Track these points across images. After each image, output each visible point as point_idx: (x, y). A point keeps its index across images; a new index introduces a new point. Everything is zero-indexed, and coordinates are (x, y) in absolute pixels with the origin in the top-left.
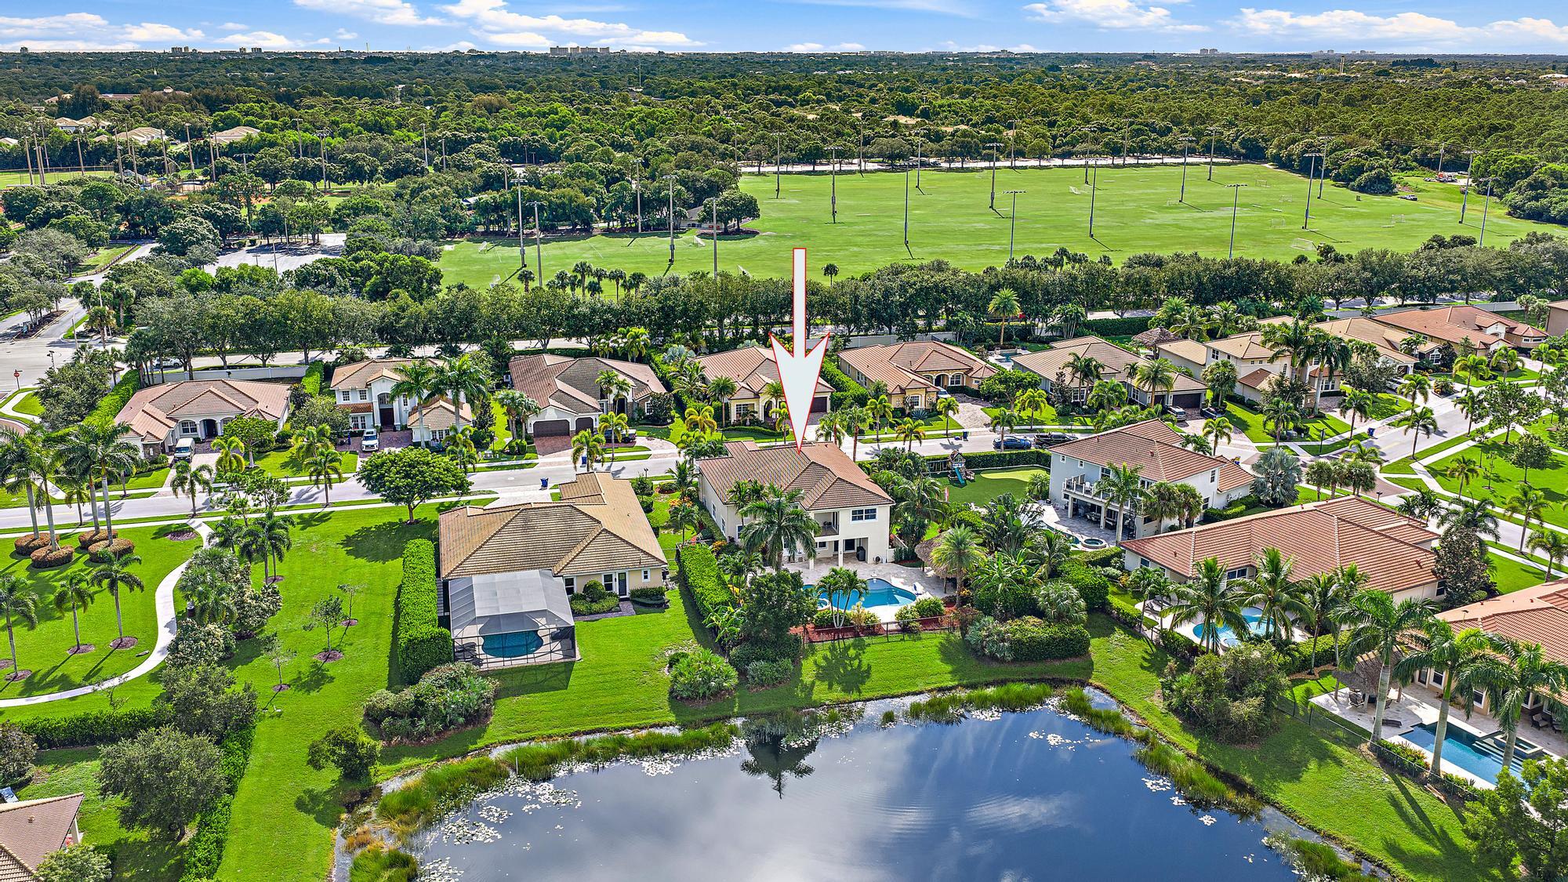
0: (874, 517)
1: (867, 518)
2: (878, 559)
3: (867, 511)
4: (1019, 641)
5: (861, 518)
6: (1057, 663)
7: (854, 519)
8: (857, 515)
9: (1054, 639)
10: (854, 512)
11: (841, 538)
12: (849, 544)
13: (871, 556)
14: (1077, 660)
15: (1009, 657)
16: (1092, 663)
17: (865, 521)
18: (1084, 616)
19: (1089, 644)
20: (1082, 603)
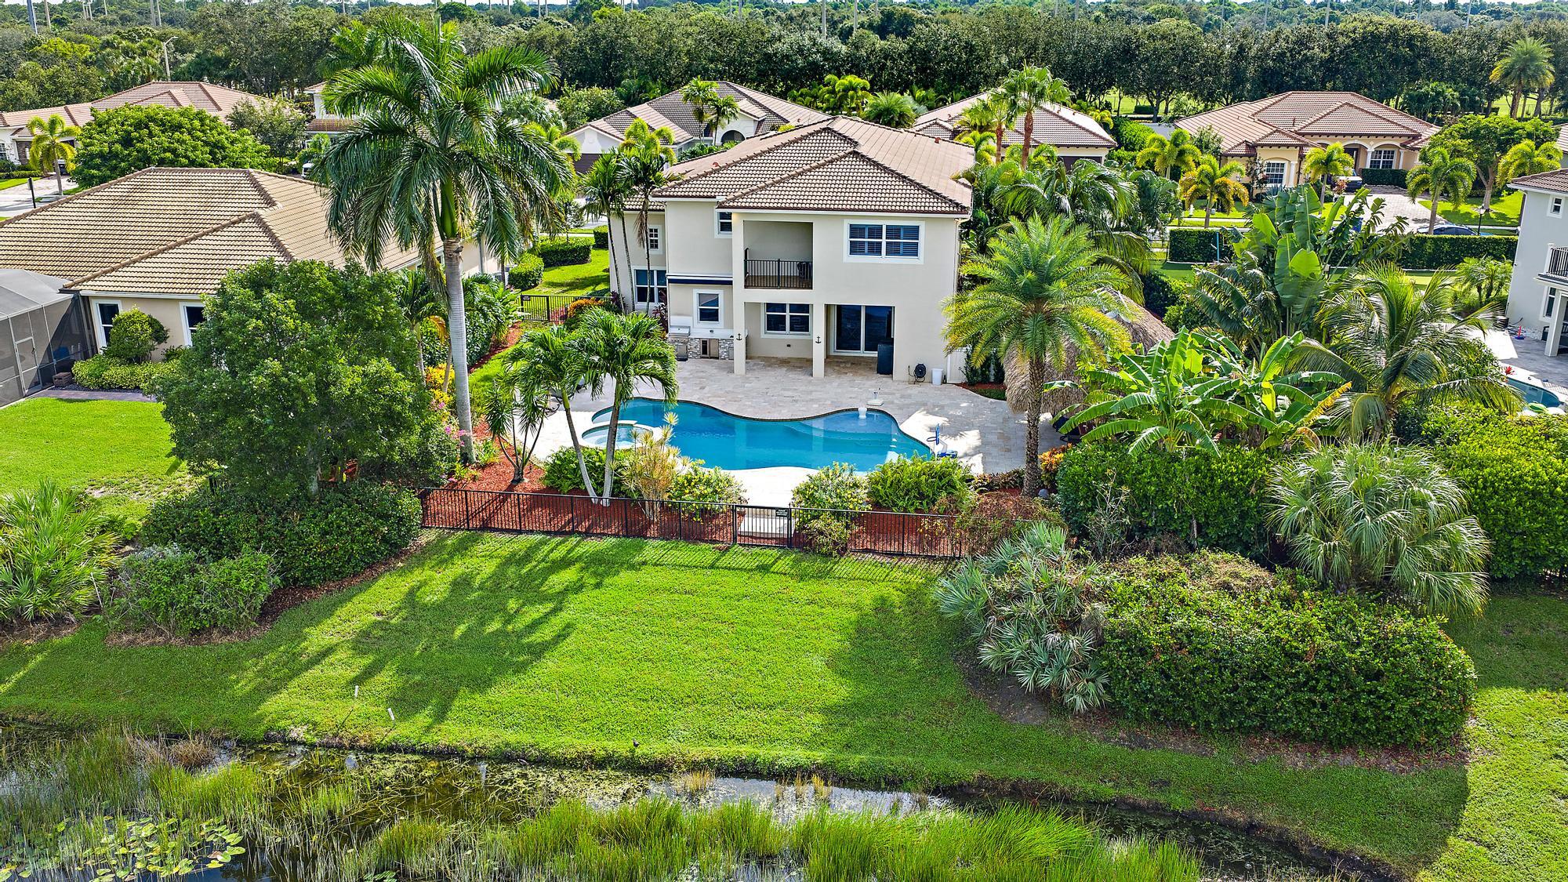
0: (912, 250)
1: (893, 250)
2: (920, 371)
3: (893, 232)
4: (1130, 638)
5: (875, 249)
6: (1294, 760)
7: (855, 249)
8: (864, 240)
9: (1292, 656)
10: (855, 231)
11: (818, 298)
12: (845, 318)
13: (903, 358)
14: (1390, 767)
15: (1083, 694)
16: (1460, 795)
17: (883, 259)
18: (1474, 592)
19: (1463, 709)
20: (1471, 538)
